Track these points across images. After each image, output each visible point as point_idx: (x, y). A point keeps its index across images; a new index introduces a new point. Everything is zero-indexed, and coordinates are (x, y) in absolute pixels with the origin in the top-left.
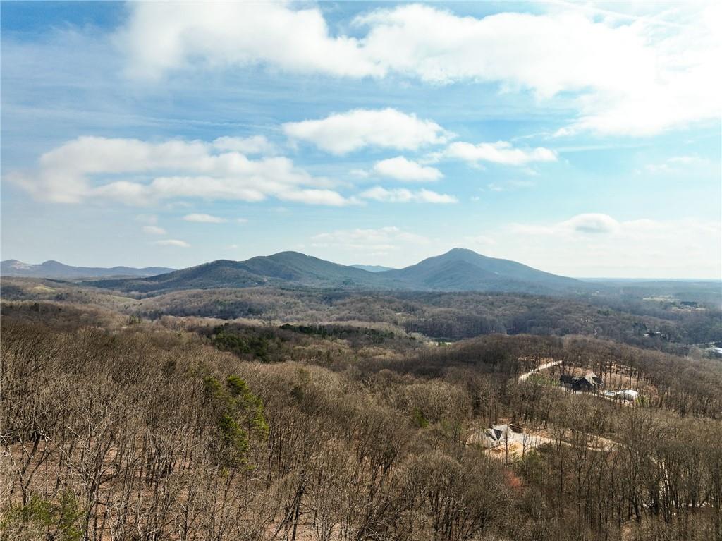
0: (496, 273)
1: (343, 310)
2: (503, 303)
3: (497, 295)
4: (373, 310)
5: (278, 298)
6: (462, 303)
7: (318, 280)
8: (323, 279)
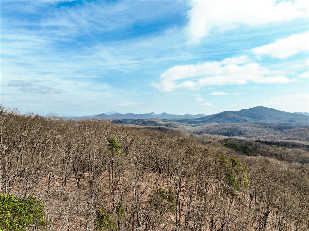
1: (290, 135)
5: (254, 128)
7: (275, 120)
8: (278, 119)
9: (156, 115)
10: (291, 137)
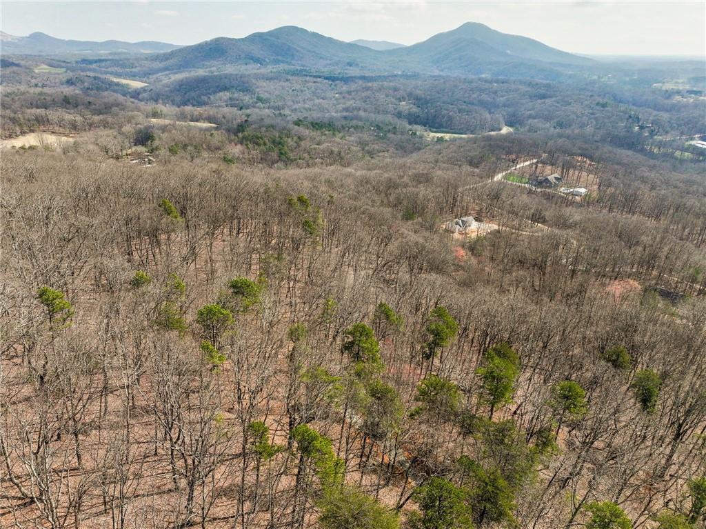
0: (509, 52)
1: (349, 100)
2: (507, 92)
3: (503, 83)
4: (378, 100)
5: (284, 84)
6: (466, 91)
7: (321, 60)
8: (327, 59)
9: (10, 40)
10: (351, 104)
